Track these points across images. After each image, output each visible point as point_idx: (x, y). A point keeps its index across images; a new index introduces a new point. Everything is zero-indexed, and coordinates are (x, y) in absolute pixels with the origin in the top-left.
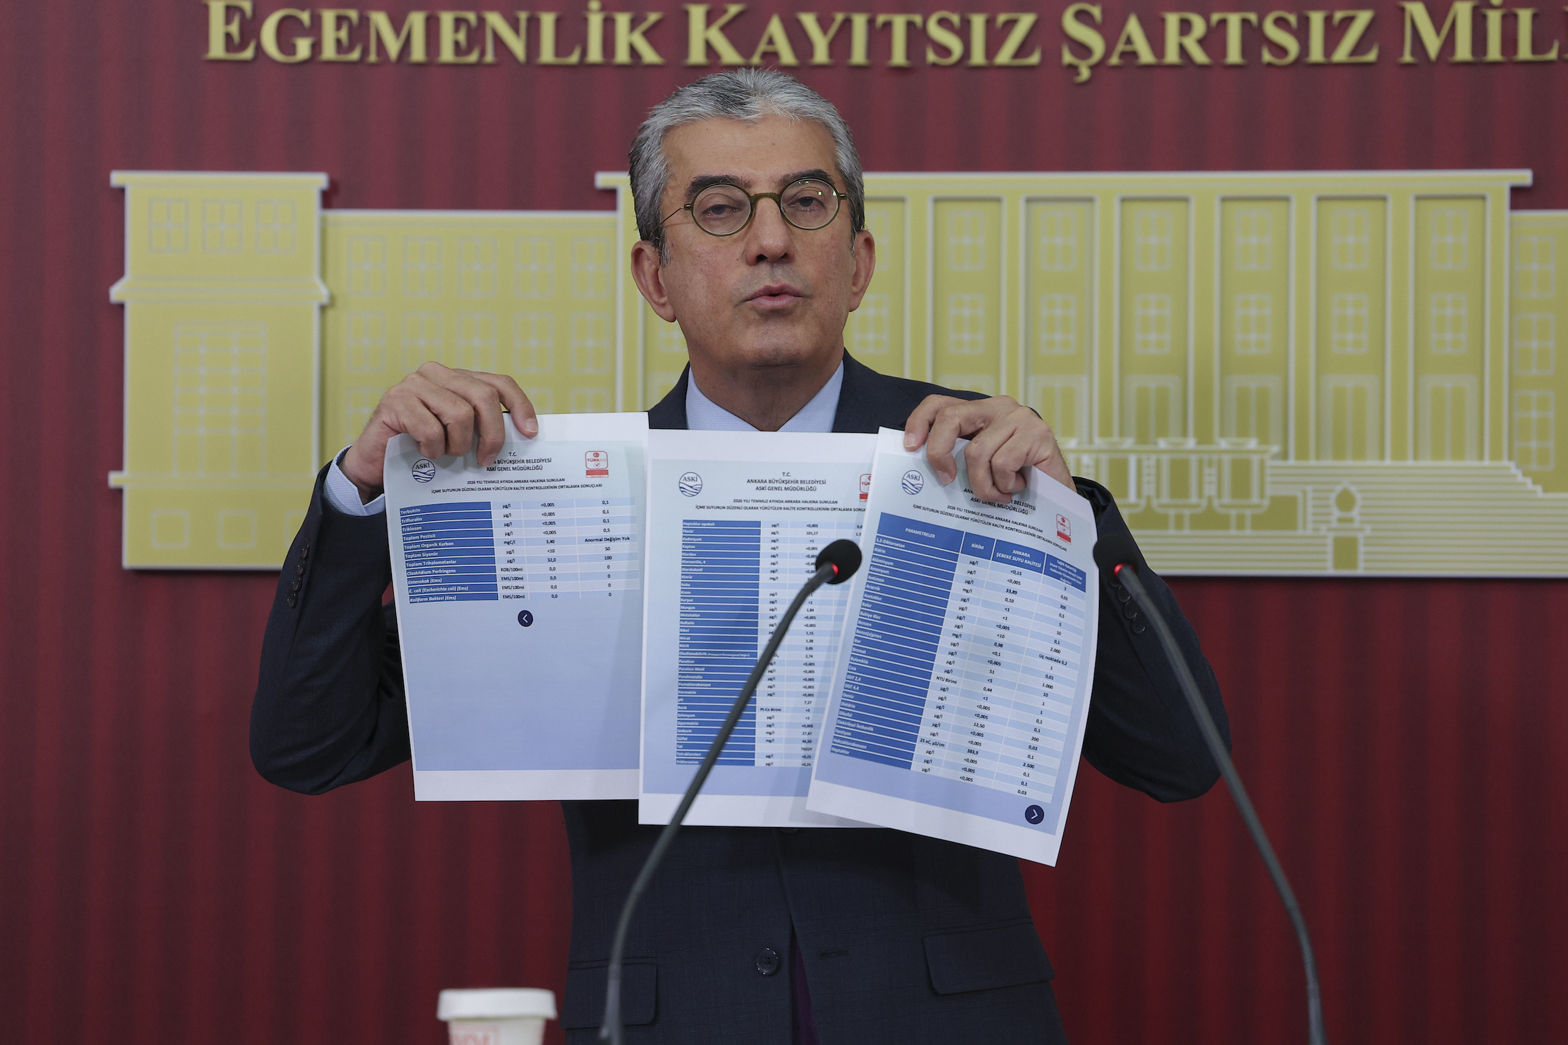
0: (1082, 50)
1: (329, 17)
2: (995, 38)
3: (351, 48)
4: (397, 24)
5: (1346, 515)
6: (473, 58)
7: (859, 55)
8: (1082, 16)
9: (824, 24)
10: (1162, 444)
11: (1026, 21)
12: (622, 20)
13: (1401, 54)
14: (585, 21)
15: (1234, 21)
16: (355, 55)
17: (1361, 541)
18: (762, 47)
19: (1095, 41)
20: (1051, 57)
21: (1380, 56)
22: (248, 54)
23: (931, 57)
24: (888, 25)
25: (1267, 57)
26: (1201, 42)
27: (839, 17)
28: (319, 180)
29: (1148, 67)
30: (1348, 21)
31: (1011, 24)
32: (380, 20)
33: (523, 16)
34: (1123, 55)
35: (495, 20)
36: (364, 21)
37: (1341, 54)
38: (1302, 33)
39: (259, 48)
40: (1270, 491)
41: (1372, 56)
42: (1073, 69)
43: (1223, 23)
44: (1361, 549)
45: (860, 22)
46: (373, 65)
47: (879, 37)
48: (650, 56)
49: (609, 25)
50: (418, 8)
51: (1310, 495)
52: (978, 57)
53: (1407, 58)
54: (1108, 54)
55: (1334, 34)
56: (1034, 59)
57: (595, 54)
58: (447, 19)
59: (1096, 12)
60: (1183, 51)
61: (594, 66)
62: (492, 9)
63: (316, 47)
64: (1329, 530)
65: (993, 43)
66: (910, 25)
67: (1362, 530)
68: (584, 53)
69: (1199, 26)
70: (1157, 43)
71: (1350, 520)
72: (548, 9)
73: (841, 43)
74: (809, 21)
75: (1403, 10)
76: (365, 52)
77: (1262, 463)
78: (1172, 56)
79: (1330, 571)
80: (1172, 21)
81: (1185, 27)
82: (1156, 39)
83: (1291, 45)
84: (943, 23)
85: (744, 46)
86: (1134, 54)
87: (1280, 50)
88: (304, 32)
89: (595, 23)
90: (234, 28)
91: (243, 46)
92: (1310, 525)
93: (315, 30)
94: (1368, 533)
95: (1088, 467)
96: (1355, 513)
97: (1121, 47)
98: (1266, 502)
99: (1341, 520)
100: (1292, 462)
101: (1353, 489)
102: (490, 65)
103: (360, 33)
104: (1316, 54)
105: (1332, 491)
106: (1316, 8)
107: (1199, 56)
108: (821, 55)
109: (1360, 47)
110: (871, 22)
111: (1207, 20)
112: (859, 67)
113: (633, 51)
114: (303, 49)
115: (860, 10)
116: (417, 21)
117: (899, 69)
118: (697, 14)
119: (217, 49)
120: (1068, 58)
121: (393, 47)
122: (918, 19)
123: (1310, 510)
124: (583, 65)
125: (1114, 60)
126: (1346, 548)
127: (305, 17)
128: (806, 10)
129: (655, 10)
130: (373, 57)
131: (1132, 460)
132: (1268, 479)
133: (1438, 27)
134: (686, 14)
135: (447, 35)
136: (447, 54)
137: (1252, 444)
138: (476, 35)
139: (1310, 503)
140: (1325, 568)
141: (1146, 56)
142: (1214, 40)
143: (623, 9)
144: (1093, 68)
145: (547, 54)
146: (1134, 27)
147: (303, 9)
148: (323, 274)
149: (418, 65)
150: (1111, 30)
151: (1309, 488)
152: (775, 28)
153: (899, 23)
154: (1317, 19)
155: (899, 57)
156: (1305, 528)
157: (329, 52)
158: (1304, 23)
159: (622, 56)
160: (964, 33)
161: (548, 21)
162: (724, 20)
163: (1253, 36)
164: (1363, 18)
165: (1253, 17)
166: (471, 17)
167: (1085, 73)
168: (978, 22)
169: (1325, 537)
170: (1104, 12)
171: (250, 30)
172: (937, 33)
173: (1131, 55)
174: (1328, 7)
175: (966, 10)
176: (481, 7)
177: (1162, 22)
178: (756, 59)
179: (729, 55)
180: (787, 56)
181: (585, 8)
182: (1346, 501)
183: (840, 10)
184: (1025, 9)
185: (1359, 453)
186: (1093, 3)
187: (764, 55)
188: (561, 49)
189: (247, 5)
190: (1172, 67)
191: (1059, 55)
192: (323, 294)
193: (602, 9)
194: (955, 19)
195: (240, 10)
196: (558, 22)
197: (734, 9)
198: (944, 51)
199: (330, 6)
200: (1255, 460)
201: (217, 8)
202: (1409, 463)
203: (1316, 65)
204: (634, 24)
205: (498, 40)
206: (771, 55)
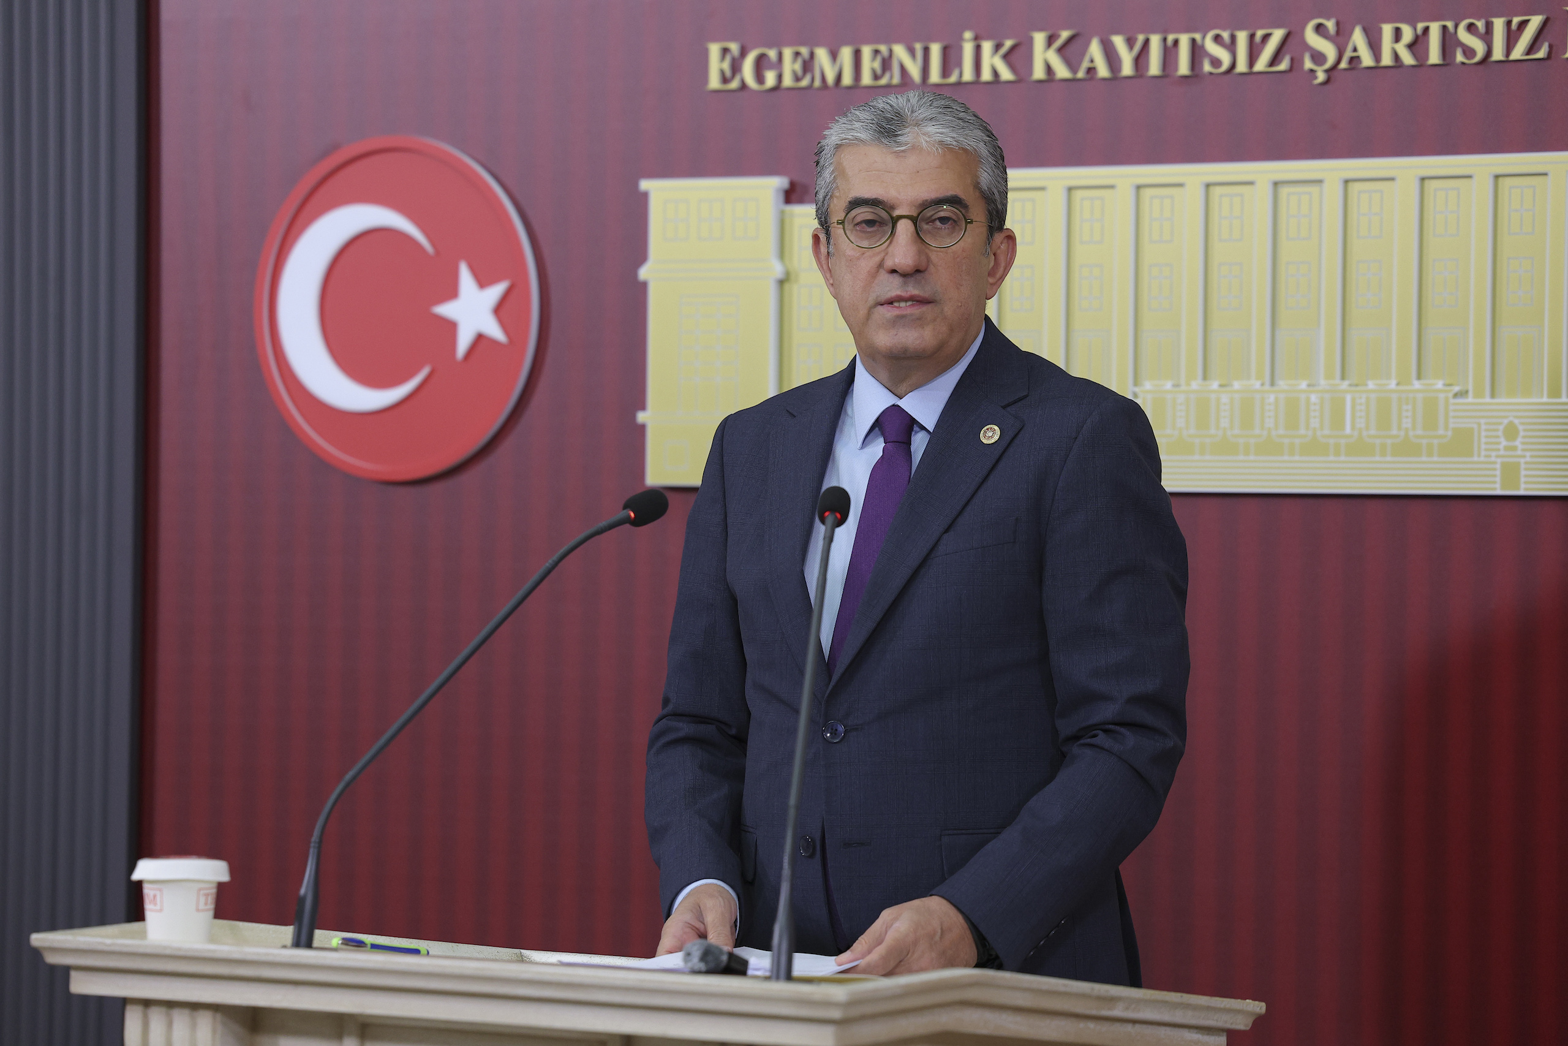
0: (1318, 57)
1: (788, 53)
3: (802, 77)
4: (834, 55)
5: (1511, 444)
6: (885, 80)
7: (1154, 68)
8: (1319, 29)
9: (1130, 42)
10: (1371, 385)
11: (1278, 35)
12: (987, 46)
14: (960, 49)
15: (1435, 28)
16: (804, 83)
17: (1523, 466)
18: (1085, 64)
19: (1329, 50)
20: (1296, 64)
21: (1548, 53)
22: (734, 84)
23: (1207, 67)
24: (1176, 43)
25: (1460, 57)
26: (1411, 46)
27: (1141, 38)
28: (775, 184)
29: (1368, 69)
30: (1524, 24)
31: (1266, 37)
32: (822, 55)
33: (918, 47)
34: (1351, 60)
35: (899, 51)
36: (812, 56)
37: (1518, 52)
38: (1487, 36)
39: (742, 80)
40: (1451, 426)
41: (1542, 54)
42: (1312, 73)
43: (1426, 30)
44: (1523, 472)
45: (1155, 41)
46: (816, 90)
47: (1169, 53)
48: (1006, 74)
49: (978, 49)
50: (846, 44)
51: (1483, 427)
52: (1242, 67)
54: (1339, 59)
55: (1512, 36)
56: (1283, 66)
57: (968, 75)
58: (866, 51)
59: (1330, 25)
60: (1395, 55)
61: (967, 84)
62: (898, 41)
63: (780, 77)
64: (1497, 457)
65: (1254, 53)
66: (1192, 42)
67: (1524, 457)
68: (960, 74)
69: (1408, 34)
70: (1375, 47)
71: (1515, 448)
72: (936, 40)
73: (1141, 59)
74: (1118, 41)
76: (812, 80)
77: (1446, 401)
78: (1387, 60)
79: (1499, 491)
80: (1387, 30)
81: (1398, 35)
82: (1375, 45)
83: (1479, 46)
84: (1217, 39)
85: (1073, 64)
86: (1359, 59)
87: (1469, 51)
88: (771, 66)
89: (968, 49)
90: (726, 66)
91: (731, 78)
92: (1483, 453)
93: (779, 64)
94: (1528, 459)
95: (1315, 404)
96: (1518, 443)
97: (1349, 53)
98: (1450, 433)
99: (1506, 448)
100: (1470, 399)
101: (1516, 421)
103: (809, 65)
104: (1498, 54)
105: (1500, 424)
106: (1499, 14)
107: (1408, 59)
108: (1127, 69)
109: (1533, 46)
110: (1164, 41)
111: (1414, 27)
112: (1155, 78)
113: (995, 72)
114: (770, 78)
115: (1154, 32)
116: (846, 54)
117: (1184, 79)
118: (1039, 38)
119: (714, 82)
120: (1308, 64)
121: (831, 75)
122: (1198, 36)
123: (1483, 440)
124: (961, 83)
125: (1343, 65)
126: (1510, 471)
127: (772, 54)
128: (1117, 33)
129: (1008, 38)
130: (816, 83)
131: (1348, 398)
132: (1452, 414)
134: (1031, 40)
135: (868, 64)
137: (1440, 384)
138: (887, 63)
139: (1483, 434)
140: (1495, 489)
141: (1367, 60)
142: (1418, 45)
143: (988, 38)
144: (1327, 71)
145: (934, 76)
146: (1358, 38)
147: (772, 48)
148: (781, 257)
149: (847, 89)
150: (1340, 38)
151: (1483, 421)
152: (1095, 49)
153: (1184, 40)
154: (1499, 24)
155: (1183, 67)
156: (1479, 456)
157: (788, 81)
158: (1489, 26)
159: (986, 75)
160: (1231, 46)
162: (1058, 43)
163: (1448, 41)
164: (1536, 22)
165: (1449, 24)
166: (883, 48)
167: (1321, 77)
168: (1242, 37)
169: (1495, 463)
170: (1337, 25)
171: (737, 66)
172: (1213, 48)
173: (1354, 60)
174: (1507, 13)
175: (1235, 25)
176: (889, 40)
177: (1380, 31)
178: (1081, 74)
179: (1062, 71)
180: (1103, 71)
181: (961, 39)
182: (1511, 432)
183: (1142, 32)
184: (1276, 25)
185: (1527, 392)
186: (1329, 18)
187: (1088, 71)
188: (944, 72)
189: (735, 47)
190: (1388, 69)
191: (1302, 63)
192: (780, 271)
193: (974, 39)
194: (1225, 35)
195: (731, 51)
196: (945, 50)
197: (1065, 35)
198: (1216, 62)
199: (790, 44)
200: (1441, 398)
201: (714, 50)
202: (1562, 400)
203: (1500, 63)
204: (996, 50)
205: (902, 66)
206: (1092, 71)
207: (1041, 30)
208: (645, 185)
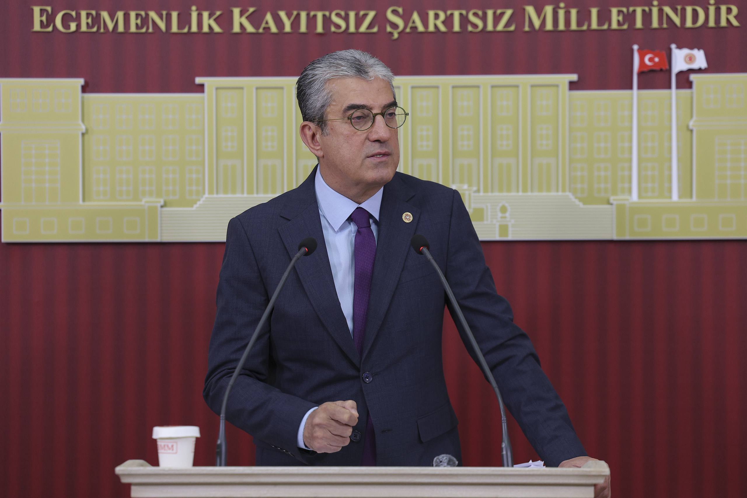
0: (395, 26)
1: (83, 14)
2: (359, 22)
3: (93, 27)
4: (112, 16)
5: (504, 215)
6: (144, 30)
7: (303, 28)
8: (395, 12)
9: (289, 16)
11: (372, 14)
12: (206, 14)
13: (524, 27)
14: (190, 15)
15: (456, 14)
16: (95, 29)
17: (510, 226)
18: (263, 25)
19: (400, 22)
20: (382, 29)
21: (516, 28)
22: (50, 29)
23: (333, 29)
24: (315, 16)
25: (470, 28)
26: (444, 22)
27: (295, 13)
28: (81, 81)
29: (421, 33)
30: (502, 14)
31: (365, 15)
32: (105, 15)
33: (164, 13)
34: (411, 28)
35: (153, 15)
36: (98, 15)
37: (500, 27)
38: (484, 18)
39: (55, 26)
40: (473, 206)
41: (512, 28)
42: (391, 34)
43: (452, 15)
44: (510, 229)
45: (303, 15)
46: (102, 33)
47: (312, 21)
48: (217, 29)
49: (200, 16)
50: (121, 10)
51: (489, 207)
52: (352, 29)
53: (527, 29)
54: (405, 27)
55: (497, 19)
56: (375, 30)
57: (194, 28)
58: (133, 14)
59: (400, 10)
60: (436, 26)
61: (194, 33)
62: (151, 10)
63: (78, 26)
64: (497, 221)
65: (358, 24)
66: (324, 16)
67: (510, 221)
68: (190, 28)
69: (442, 16)
70: (425, 23)
71: (505, 217)
72: (175, 10)
73: (296, 23)
74: (282, 14)
75: (524, 9)
76: (99, 28)
77: (470, 195)
78: (431, 28)
79: (497, 238)
80: (431, 14)
81: (437, 16)
83: (480, 23)
84: (338, 15)
85: (256, 26)
86: (416, 28)
87: (475, 26)
88: (73, 20)
89: (194, 16)
90: (44, 18)
91: (48, 26)
92: (489, 220)
93: (78, 18)
94: (513, 222)
96: (507, 215)
97: (410, 25)
99: (502, 217)
100: (482, 194)
101: (507, 205)
102: (150, 33)
103: (96, 20)
104: (490, 27)
105: (498, 206)
106: (490, 8)
107: (443, 28)
108: (288, 28)
109: (507, 25)
110: (308, 15)
111: (446, 13)
112: (303, 34)
113: (210, 27)
114: (73, 26)
115: (303, 10)
116: (120, 15)
117: (320, 34)
119: (37, 27)
120: (389, 29)
121: (110, 26)
122: (327, 13)
123: (489, 213)
124: (189, 33)
125: (408, 30)
126: (504, 229)
127: (74, 13)
128: (281, 10)
129: (219, 10)
130: (102, 30)
132: (472, 201)
133: (539, 16)
134: (232, 12)
135: (133, 21)
136: (133, 29)
137: (466, 187)
138: (145, 21)
139: (489, 211)
140: (495, 237)
141: (421, 28)
142: (448, 22)
143: (206, 10)
144: (399, 33)
145: (175, 28)
146: (416, 16)
147: (73, 11)
148: (83, 120)
149: (121, 33)
150: (406, 18)
151: (489, 205)
152: (269, 17)
153: (320, 15)
154: (490, 13)
155: (320, 29)
156: (487, 221)
157: (84, 28)
158: (485, 15)
159: (206, 29)
160: (346, 19)
161: (175, 15)
162: (247, 14)
163: (464, 20)
164: (509, 13)
165: (464, 12)
166: (143, 13)
167: (396, 36)
168: (352, 15)
169: (495, 224)
170: (403, 10)
171: (51, 19)
172: (335, 19)
173: (414, 28)
174: (495, 8)
175: (347, 10)
176: (147, 9)
177: (427, 14)
178: (261, 30)
179: (250, 29)
180: (274, 29)
181: (190, 10)
182: (504, 210)
183: (295, 10)
184: (371, 9)
185: (509, 190)
186: (399, 7)
187: (264, 28)
188: (180, 26)
189: (49, 9)
190: (431, 33)
191: (385, 28)
192: (83, 128)
193: (197, 10)
194: (343, 13)
195: (47, 11)
196: (179, 15)
197: (251, 10)
198: (338, 26)
199: (84, 9)
200: (467, 193)
201: (37, 10)
202: (529, 194)
203: (490, 32)
204: (210, 16)
205: (154, 22)
206: (267, 29)
207: (237, 6)
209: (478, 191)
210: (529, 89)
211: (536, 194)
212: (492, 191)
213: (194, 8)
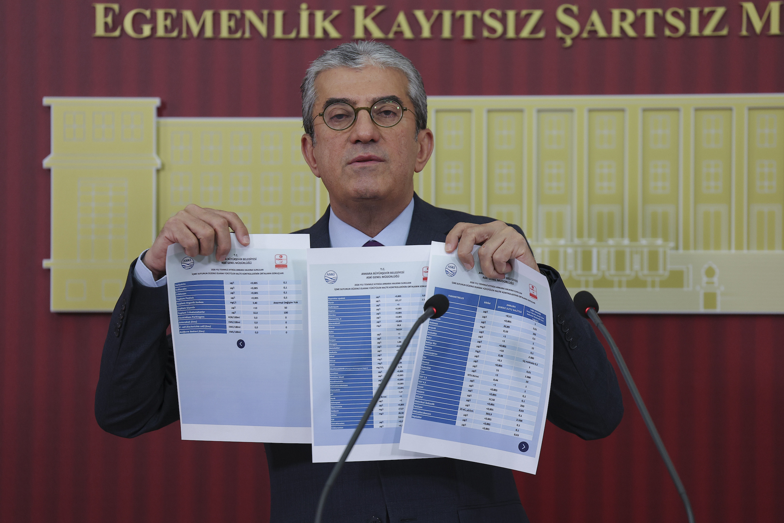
0: (567, 29)
1: (160, 13)
2: (520, 24)
3: (172, 30)
4: (198, 17)
5: (710, 280)
6: (238, 35)
7: (446, 33)
8: (568, 11)
9: (428, 16)
10: (611, 242)
11: (537, 14)
12: (319, 15)
13: (740, 30)
14: (298, 15)
15: (650, 14)
16: (175, 34)
17: (719, 294)
18: (395, 29)
19: (574, 25)
20: (551, 33)
21: (729, 32)
22: (117, 33)
23: (486, 34)
24: (462, 17)
25: (667, 33)
26: (632, 25)
27: (436, 12)
28: (156, 102)
29: (603, 39)
30: (712, 13)
31: (529, 16)
32: (188, 15)
33: (265, 12)
34: (590, 32)
35: (250, 15)
36: (180, 16)
37: (708, 31)
38: (687, 20)
39: (123, 30)
40: (669, 268)
41: (725, 32)
42: (562, 40)
43: (644, 14)
44: (719, 298)
45: (447, 15)
46: (184, 39)
47: (457, 23)
48: (334, 34)
49: (312, 17)
50: (209, 8)
51: (691, 269)
52: (511, 34)
53: (744, 33)
54: (581, 31)
55: (704, 20)
56: (541, 35)
57: (304, 33)
58: (224, 14)
59: (575, 9)
60: (622, 30)
61: (304, 39)
62: (249, 8)
63: (154, 30)
64: (701, 288)
65: (519, 26)
66: (474, 16)
67: (719, 288)
68: (298, 32)
69: (631, 16)
70: (608, 25)
71: (713, 283)
72: (279, 9)
73: (437, 26)
74: (420, 14)
75: (741, 7)
76: (180, 32)
77: (665, 253)
78: (616, 33)
79: (702, 310)
80: (616, 13)
81: (623, 17)
82: (607, 24)
83: (681, 26)
84: (492, 15)
85: (385, 29)
86: (595, 32)
87: (675, 29)
88: (147, 22)
89: (304, 16)
90: (109, 20)
91: (114, 29)
92: (691, 285)
93: (153, 20)
94: (722, 290)
95: (570, 254)
96: (715, 279)
97: (588, 28)
98: (667, 273)
99: (708, 283)
100: (681, 251)
101: (714, 266)
102: (247, 39)
103: (177, 22)
104: (694, 31)
105: (703, 267)
106: (694, 6)
107: (631, 33)
108: (426, 33)
109: (718, 27)
110: (453, 15)
111: (635, 12)
112: (446, 40)
113: (325, 32)
114: (147, 30)
115: (447, 8)
116: (208, 15)
117: (469, 41)
118: (359, 10)
119: (100, 31)
120: (559, 34)
121: (195, 29)
122: (478, 13)
123: (691, 277)
124: (298, 39)
125: (585, 35)
126: (710, 298)
127: (148, 13)
128: (419, 8)
129: (337, 9)
130: (184, 35)
131: (595, 251)
132: (668, 261)
133: (761, 16)
134: (353, 11)
135: (225, 23)
136: (224, 33)
137: (659, 242)
138: (240, 23)
139: (691, 274)
140: (699, 309)
141: (602, 33)
142: (639, 24)
143: (319, 9)
144: (573, 39)
145: (278, 33)
146: (595, 17)
147: (147, 9)
148: (158, 152)
149: (209, 39)
151: (690, 266)
152: (402, 18)
154: (695, 12)
155: (468, 33)
156: (688, 287)
157: (161, 32)
158: (688, 14)
159: (319, 34)
160: (503, 20)
161: (279, 15)
162: (373, 14)
163: (660, 22)
164: (720, 11)
165: (660, 11)
166: (237, 13)
167: (569, 42)
168: (511, 15)
169: (699, 292)
170: (580, 9)
171: (118, 20)
172: (489, 21)
173: (594, 32)
174: (701, 5)
175: (504, 8)
176: (242, 7)
177: (611, 14)
178: (391, 36)
179: (377, 33)
180: (408, 34)
181: (299, 8)
183: (436, 8)
184: (536, 8)
185: (718, 246)
186: (573, 4)
187: (396, 33)
188: (286, 30)
189: (116, 7)
190: (616, 38)
191: (555, 32)
192: (158, 163)
193: (308, 8)
194: (499, 13)
195: (113, 10)
196: (284, 16)
197: (379, 8)
198: (492, 30)
199: (162, 7)
200: (661, 250)
201: (100, 9)
202: (745, 251)
203: (695, 37)
204: (325, 17)
205: (252, 25)
206: (399, 33)
207: (360, 4)
208: (47, 101)
209: (677, 248)
210: (746, 112)
211: (754, 252)
212: (695, 248)
213: (304, 6)
